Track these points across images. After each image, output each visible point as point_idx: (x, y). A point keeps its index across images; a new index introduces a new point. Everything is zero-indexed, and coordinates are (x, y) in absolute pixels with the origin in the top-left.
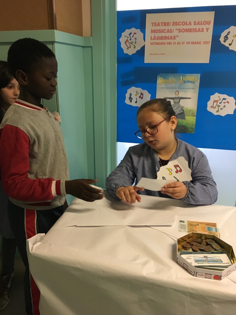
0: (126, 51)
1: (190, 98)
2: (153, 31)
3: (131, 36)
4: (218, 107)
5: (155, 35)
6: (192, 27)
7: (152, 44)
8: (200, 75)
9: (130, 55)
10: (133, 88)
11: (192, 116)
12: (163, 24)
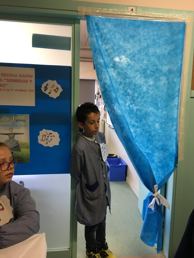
1: (23, 134)
4: (47, 140)
6: (18, 78)
8: (29, 115)
11: (26, 148)
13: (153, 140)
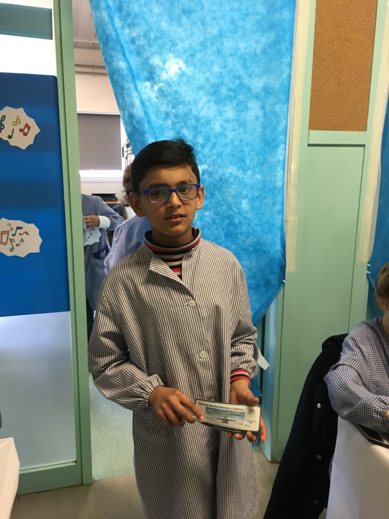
4: (11, 241)
13: (238, 233)
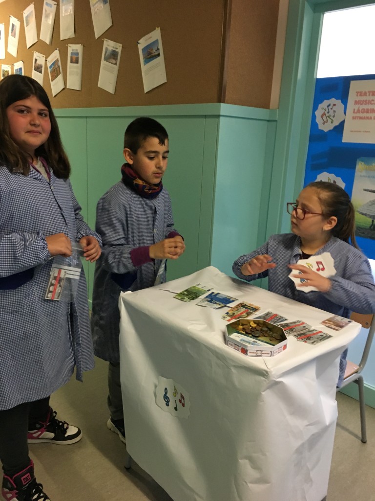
0: (321, 127)
2: (356, 103)
3: (330, 107)
5: (359, 107)
7: (354, 118)
9: (326, 131)
10: (325, 173)
12: (371, 93)
